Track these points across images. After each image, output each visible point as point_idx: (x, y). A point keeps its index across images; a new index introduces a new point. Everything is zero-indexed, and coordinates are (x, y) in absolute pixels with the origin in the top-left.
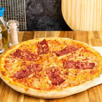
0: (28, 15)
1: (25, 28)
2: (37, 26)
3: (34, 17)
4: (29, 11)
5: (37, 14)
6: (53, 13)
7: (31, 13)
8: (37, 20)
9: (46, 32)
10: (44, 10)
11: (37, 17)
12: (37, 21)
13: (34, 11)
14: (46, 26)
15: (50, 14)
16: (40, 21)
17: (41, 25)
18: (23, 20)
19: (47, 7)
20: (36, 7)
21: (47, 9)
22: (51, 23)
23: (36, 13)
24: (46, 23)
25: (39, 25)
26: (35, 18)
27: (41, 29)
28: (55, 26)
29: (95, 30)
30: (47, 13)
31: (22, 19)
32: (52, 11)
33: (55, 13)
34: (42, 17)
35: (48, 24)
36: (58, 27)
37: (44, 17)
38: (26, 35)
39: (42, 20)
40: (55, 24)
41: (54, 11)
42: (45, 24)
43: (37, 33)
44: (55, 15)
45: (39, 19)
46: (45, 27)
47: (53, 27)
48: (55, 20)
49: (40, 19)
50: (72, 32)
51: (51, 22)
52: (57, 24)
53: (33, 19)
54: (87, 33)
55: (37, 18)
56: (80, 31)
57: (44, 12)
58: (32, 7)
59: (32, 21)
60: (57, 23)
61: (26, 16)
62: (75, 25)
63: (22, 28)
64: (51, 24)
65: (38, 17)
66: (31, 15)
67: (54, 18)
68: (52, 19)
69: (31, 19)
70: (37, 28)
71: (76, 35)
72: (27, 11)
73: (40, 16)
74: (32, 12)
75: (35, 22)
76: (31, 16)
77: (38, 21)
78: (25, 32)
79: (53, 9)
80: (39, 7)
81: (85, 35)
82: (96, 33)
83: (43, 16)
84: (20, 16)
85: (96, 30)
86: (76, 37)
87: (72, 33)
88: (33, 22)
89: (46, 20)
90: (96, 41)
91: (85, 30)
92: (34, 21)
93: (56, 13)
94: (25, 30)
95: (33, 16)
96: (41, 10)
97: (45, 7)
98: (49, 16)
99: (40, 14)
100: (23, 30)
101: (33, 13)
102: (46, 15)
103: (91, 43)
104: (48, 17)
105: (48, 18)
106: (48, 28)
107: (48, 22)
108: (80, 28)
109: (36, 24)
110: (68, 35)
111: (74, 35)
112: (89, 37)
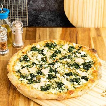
0: (29, 10)
1: (26, 24)
2: (38, 21)
3: (35, 12)
4: (30, 6)
6: (55, 8)
7: (32, 8)
9: (48, 28)
10: (46, 5)
11: (38, 11)
12: (38, 16)
13: (35, 6)
14: (47, 20)
16: (41, 15)
17: (42, 19)
18: (25, 16)
19: (48, 2)
20: (38, 1)
21: (49, 4)
22: (52, 18)
23: (37, 7)
24: (47, 18)
25: (40, 19)
28: (56, 20)
30: (49, 8)
32: (53, 6)
34: (43, 12)
35: (50, 19)
36: (59, 22)
37: (45, 12)
38: (28, 33)
39: (43, 15)
40: (56, 19)
41: (56, 5)
43: (39, 30)
44: (57, 10)
45: (40, 14)
46: (46, 22)
47: (54, 22)
48: (56, 14)
49: (41, 14)
50: (74, 28)
51: (52, 16)
52: (58, 19)
54: (89, 29)
55: (38, 13)
56: (81, 27)
57: (46, 7)
58: (33, 2)
59: (33, 15)
60: (58, 17)
64: (52, 19)
65: (39, 12)
66: (32, 10)
67: (56, 13)
68: (54, 13)
69: (33, 14)
70: (38, 22)
71: (78, 32)
73: (41, 11)
74: (33, 7)
75: (36, 17)
76: (32, 11)
77: (39, 15)
78: (27, 29)
79: (55, 4)
80: (40, 2)
81: (87, 33)
85: (98, 27)
86: (78, 34)
87: (74, 30)
88: (35, 17)
90: (98, 39)
94: (27, 27)
95: (34, 11)
96: (42, 5)
97: (46, 2)
98: (50, 11)
99: (41, 9)
101: (34, 8)
102: (47, 10)
103: (93, 42)
105: (50, 13)
106: (49, 22)
107: (49, 16)
108: (82, 24)
109: (37, 19)
110: (70, 32)
111: (76, 32)
112: (91, 35)
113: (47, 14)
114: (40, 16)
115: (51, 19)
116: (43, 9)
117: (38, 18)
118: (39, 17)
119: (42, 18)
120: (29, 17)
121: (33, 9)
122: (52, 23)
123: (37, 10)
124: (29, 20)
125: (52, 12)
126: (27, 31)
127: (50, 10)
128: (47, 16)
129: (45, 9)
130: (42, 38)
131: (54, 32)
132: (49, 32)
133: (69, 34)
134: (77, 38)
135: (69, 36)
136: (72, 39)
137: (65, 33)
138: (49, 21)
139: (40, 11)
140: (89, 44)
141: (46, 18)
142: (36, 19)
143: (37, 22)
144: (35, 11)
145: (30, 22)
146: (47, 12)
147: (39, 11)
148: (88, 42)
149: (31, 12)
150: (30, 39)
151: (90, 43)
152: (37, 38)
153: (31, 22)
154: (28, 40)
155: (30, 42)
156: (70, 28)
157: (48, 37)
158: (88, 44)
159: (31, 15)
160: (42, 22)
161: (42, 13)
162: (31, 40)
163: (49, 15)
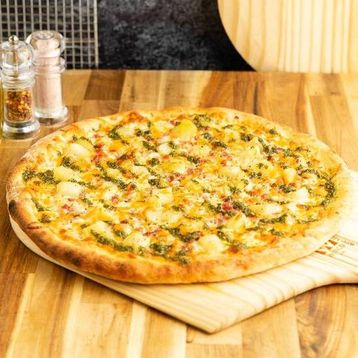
0: (106, 18)
1: (93, 59)
2: (134, 55)
3: (125, 25)
5: (134, 14)
6: (191, 12)
7: (115, 10)
8: (135, 35)
9: (163, 73)
11: (134, 22)
12: (134, 38)
14: (164, 55)
15: (178, 15)
16: (146, 37)
17: (147, 50)
18: (89, 30)
22: (182, 45)
23: (132, 9)
24: (165, 45)
25: (142, 50)
26: (130, 27)
27: (149, 66)
29: (328, 70)
30: (170, 11)
31: (85, 27)
32: (185, 5)
33: (196, 11)
34: (152, 24)
35: (173, 49)
36: (204, 59)
38: (96, 81)
39: (152, 35)
40: (195, 50)
41: (194, 3)
42: (162, 49)
43: (134, 75)
44: (197, 18)
45: (141, 32)
46: (160, 60)
47: (189, 61)
48: (196, 34)
49: (146, 31)
50: (251, 73)
51: (183, 41)
52: (201, 50)
53: (122, 31)
54: (302, 78)
55: (134, 27)
56: (277, 70)
57: (160, 8)
59: (117, 36)
60: (202, 44)
61: (99, 20)
62: (263, 52)
63: (85, 59)
64: (181, 49)
65: (139, 25)
66: (114, 17)
67: (193, 30)
68: (187, 30)
69: (116, 31)
70: (134, 60)
71: (263, 83)
72: (103, 4)
74: (118, 5)
75: (129, 41)
76: (114, 19)
77: (140, 36)
78: (93, 73)
81: (293, 86)
82: (331, 79)
83: (154, 20)
84: (76, 20)
85: (332, 70)
86: (264, 89)
87: (252, 78)
88: (123, 40)
89: (166, 36)
90: (330, 103)
91: (296, 70)
92: (124, 36)
93: (199, 10)
94: (93, 67)
95: (120, 21)
98: (176, 22)
99: (146, 14)
100: (86, 67)
101: (122, 9)
102: (164, 18)
104: (173, 25)
105: (173, 30)
106: (172, 62)
107: (171, 40)
108: (278, 62)
109: (131, 50)
110: (237, 83)
111: (257, 84)
112: (306, 90)
113: (165, 34)
114: (142, 39)
115: (178, 52)
116: (152, 16)
117: (135, 46)
118: (137, 43)
119: (149, 45)
120: (106, 43)
121: (118, 15)
122: (182, 64)
123: (133, 17)
124: (106, 53)
125: (183, 24)
126: (92, 77)
127: (175, 16)
128: (164, 39)
129: (157, 15)
130: (141, 96)
131: (183, 82)
132: (168, 80)
133: (234, 88)
134: (259, 99)
135: (232, 91)
136: (241, 100)
137: (220, 86)
138: (173, 56)
139: (141, 20)
140: (297, 114)
141: (161, 46)
142: (126, 48)
143: (129, 59)
144: (124, 22)
145: (107, 59)
146: (163, 24)
147: (137, 20)
148: (294, 109)
149: (113, 25)
150: (100, 97)
151: (300, 112)
152: (122, 96)
153: (110, 58)
154: (92, 99)
155: (99, 104)
156: (238, 73)
157: (161, 93)
158: (294, 113)
159: (112, 35)
160: (148, 60)
161: (146, 28)
162: (101, 102)
163: (170, 36)
